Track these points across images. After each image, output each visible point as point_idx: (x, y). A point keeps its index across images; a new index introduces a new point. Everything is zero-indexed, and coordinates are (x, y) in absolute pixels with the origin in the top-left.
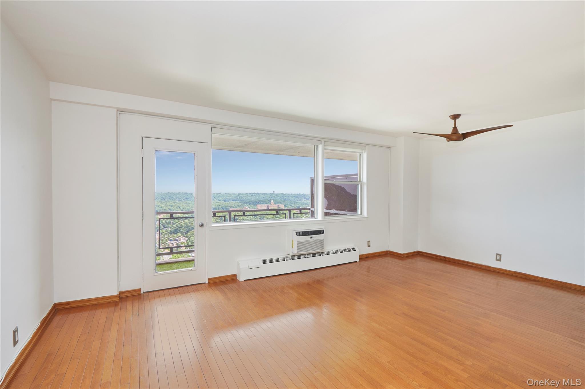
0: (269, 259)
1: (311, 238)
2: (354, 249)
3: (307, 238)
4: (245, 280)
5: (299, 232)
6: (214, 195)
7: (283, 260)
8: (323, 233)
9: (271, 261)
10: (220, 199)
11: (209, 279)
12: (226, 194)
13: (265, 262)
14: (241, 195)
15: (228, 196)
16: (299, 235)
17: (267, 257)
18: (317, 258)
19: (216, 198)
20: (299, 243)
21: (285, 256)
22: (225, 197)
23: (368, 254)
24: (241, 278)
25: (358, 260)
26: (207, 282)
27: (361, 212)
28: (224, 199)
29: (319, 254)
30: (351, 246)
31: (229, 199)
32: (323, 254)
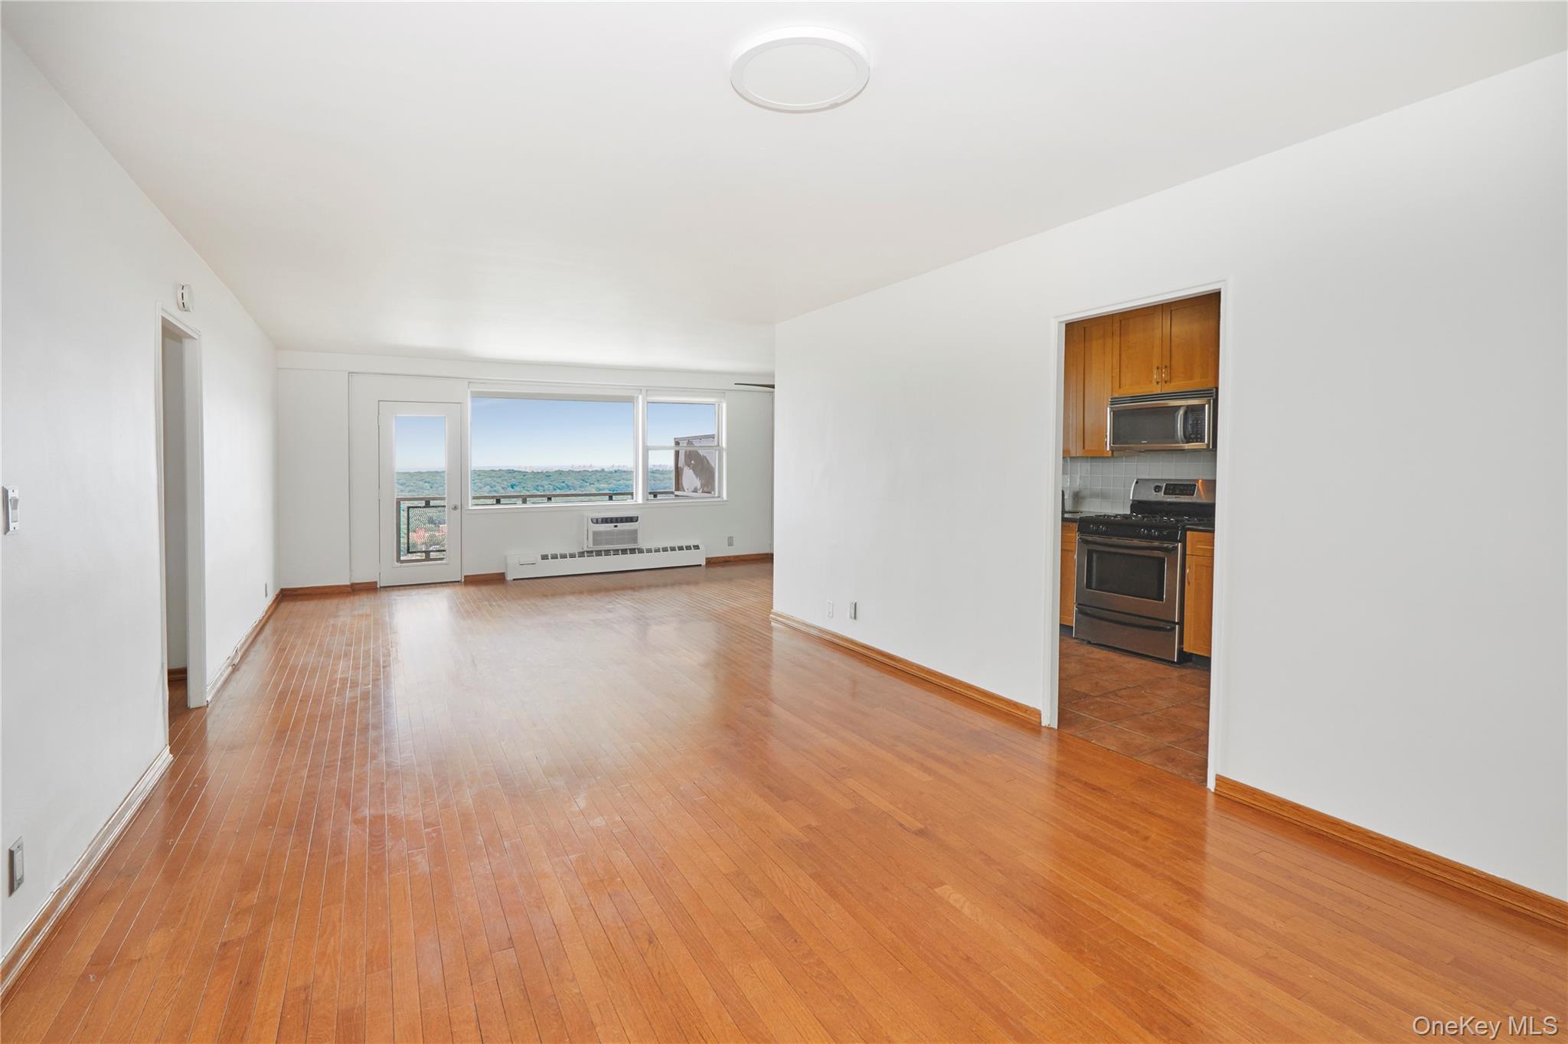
0: (551, 555)
1: (616, 526)
2: (697, 547)
3: (610, 527)
4: (514, 580)
5: (597, 520)
6: (586, 475)
7: (572, 556)
8: (637, 521)
9: (554, 557)
10: (602, 485)
11: (465, 576)
12: (617, 474)
13: (544, 557)
14: (657, 475)
15: (623, 479)
16: (597, 523)
17: (549, 552)
18: (629, 556)
19: (590, 484)
20: (595, 533)
21: (576, 551)
22: (614, 482)
23: (729, 557)
24: (509, 577)
25: (703, 563)
26: (463, 580)
27: (719, 493)
28: (611, 486)
29: (633, 551)
30: (692, 543)
31: (626, 486)
32: (641, 551)
